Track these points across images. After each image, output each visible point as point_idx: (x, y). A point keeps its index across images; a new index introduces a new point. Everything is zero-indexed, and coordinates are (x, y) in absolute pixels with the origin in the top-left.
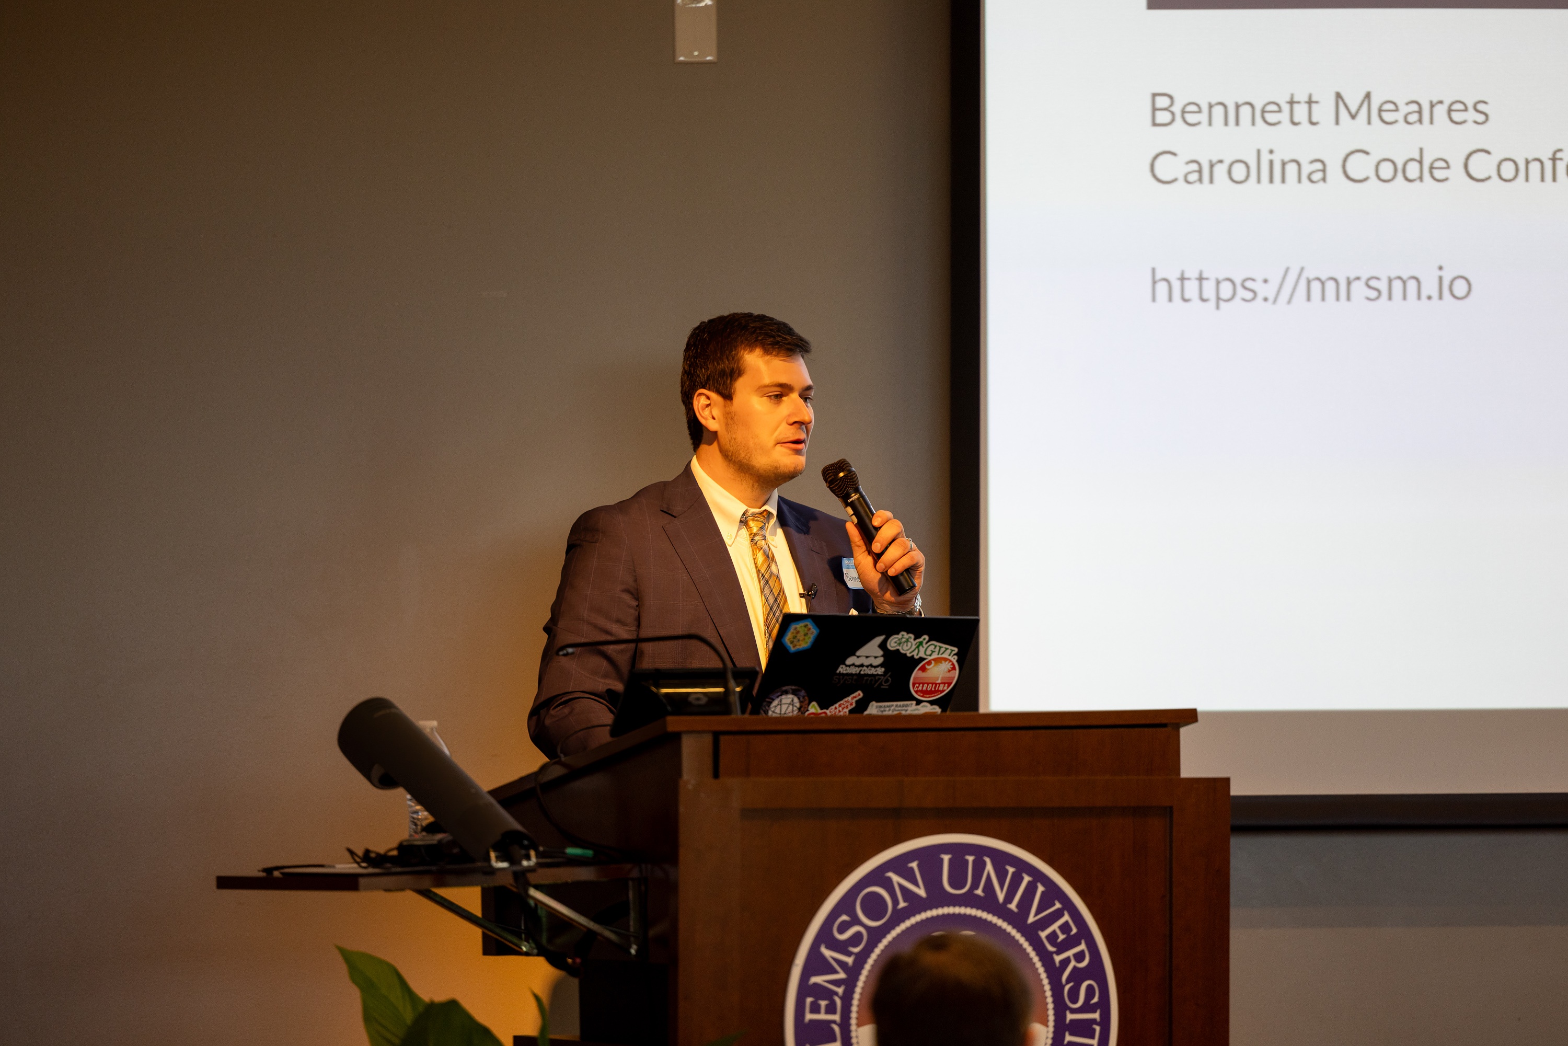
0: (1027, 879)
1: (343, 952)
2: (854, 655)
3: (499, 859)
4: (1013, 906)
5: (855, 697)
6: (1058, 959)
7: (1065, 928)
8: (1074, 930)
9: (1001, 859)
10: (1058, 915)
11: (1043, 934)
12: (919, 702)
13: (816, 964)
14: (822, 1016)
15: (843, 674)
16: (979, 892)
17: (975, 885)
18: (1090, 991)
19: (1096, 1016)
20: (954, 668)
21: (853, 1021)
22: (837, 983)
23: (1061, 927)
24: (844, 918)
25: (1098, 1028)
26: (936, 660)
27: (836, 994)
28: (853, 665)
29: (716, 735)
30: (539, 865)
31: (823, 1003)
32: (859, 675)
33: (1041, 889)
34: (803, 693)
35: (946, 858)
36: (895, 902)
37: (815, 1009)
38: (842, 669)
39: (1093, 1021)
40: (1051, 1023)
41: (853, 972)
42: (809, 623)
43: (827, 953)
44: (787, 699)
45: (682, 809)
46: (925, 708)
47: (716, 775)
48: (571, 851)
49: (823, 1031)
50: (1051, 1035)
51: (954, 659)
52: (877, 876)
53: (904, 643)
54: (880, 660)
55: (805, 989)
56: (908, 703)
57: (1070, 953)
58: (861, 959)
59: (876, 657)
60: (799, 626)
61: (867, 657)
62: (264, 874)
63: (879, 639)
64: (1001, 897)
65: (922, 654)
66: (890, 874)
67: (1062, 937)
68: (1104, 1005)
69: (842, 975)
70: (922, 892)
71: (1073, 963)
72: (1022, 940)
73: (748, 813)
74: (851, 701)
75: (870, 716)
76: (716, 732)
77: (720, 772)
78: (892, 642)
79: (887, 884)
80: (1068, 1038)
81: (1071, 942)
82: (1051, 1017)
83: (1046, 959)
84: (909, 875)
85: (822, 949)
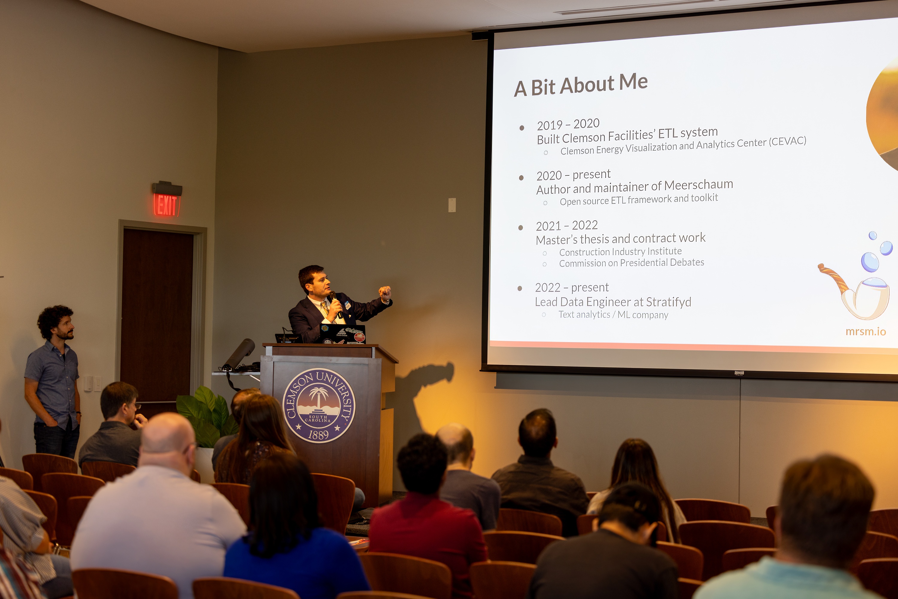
0: (335, 378)
2: (339, 332)
4: (332, 383)
6: (342, 394)
7: (344, 388)
8: (346, 388)
9: (330, 373)
10: (342, 385)
11: (339, 389)
12: (358, 342)
13: (289, 393)
14: (290, 403)
15: (338, 336)
17: (324, 378)
18: (349, 401)
19: (350, 406)
20: (364, 335)
21: (297, 405)
22: (294, 397)
23: (342, 388)
24: (295, 384)
25: (351, 409)
26: (359, 334)
27: (294, 399)
28: (340, 334)
31: (291, 401)
32: (342, 336)
33: (338, 380)
34: (331, 340)
35: (318, 373)
36: (306, 381)
37: (289, 402)
39: (350, 407)
40: (340, 407)
41: (297, 395)
42: (326, 326)
43: (292, 391)
44: (328, 341)
45: (262, 361)
49: (290, 406)
50: (340, 410)
51: (363, 333)
52: (302, 376)
53: (350, 331)
55: (286, 398)
57: (345, 393)
58: (299, 392)
59: (345, 333)
60: (324, 326)
61: (342, 333)
64: (329, 381)
65: (355, 332)
66: (305, 376)
67: (343, 390)
68: (352, 404)
69: (295, 395)
70: (312, 380)
71: (345, 395)
72: (334, 390)
75: (349, 345)
76: (273, 346)
77: (273, 354)
78: (347, 330)
79: (305, 378)
80: (344, 410)
81: (345, 391)
82: (340, 406)
83: (339, 394)
84: (310, 376)
85: (290, 390)
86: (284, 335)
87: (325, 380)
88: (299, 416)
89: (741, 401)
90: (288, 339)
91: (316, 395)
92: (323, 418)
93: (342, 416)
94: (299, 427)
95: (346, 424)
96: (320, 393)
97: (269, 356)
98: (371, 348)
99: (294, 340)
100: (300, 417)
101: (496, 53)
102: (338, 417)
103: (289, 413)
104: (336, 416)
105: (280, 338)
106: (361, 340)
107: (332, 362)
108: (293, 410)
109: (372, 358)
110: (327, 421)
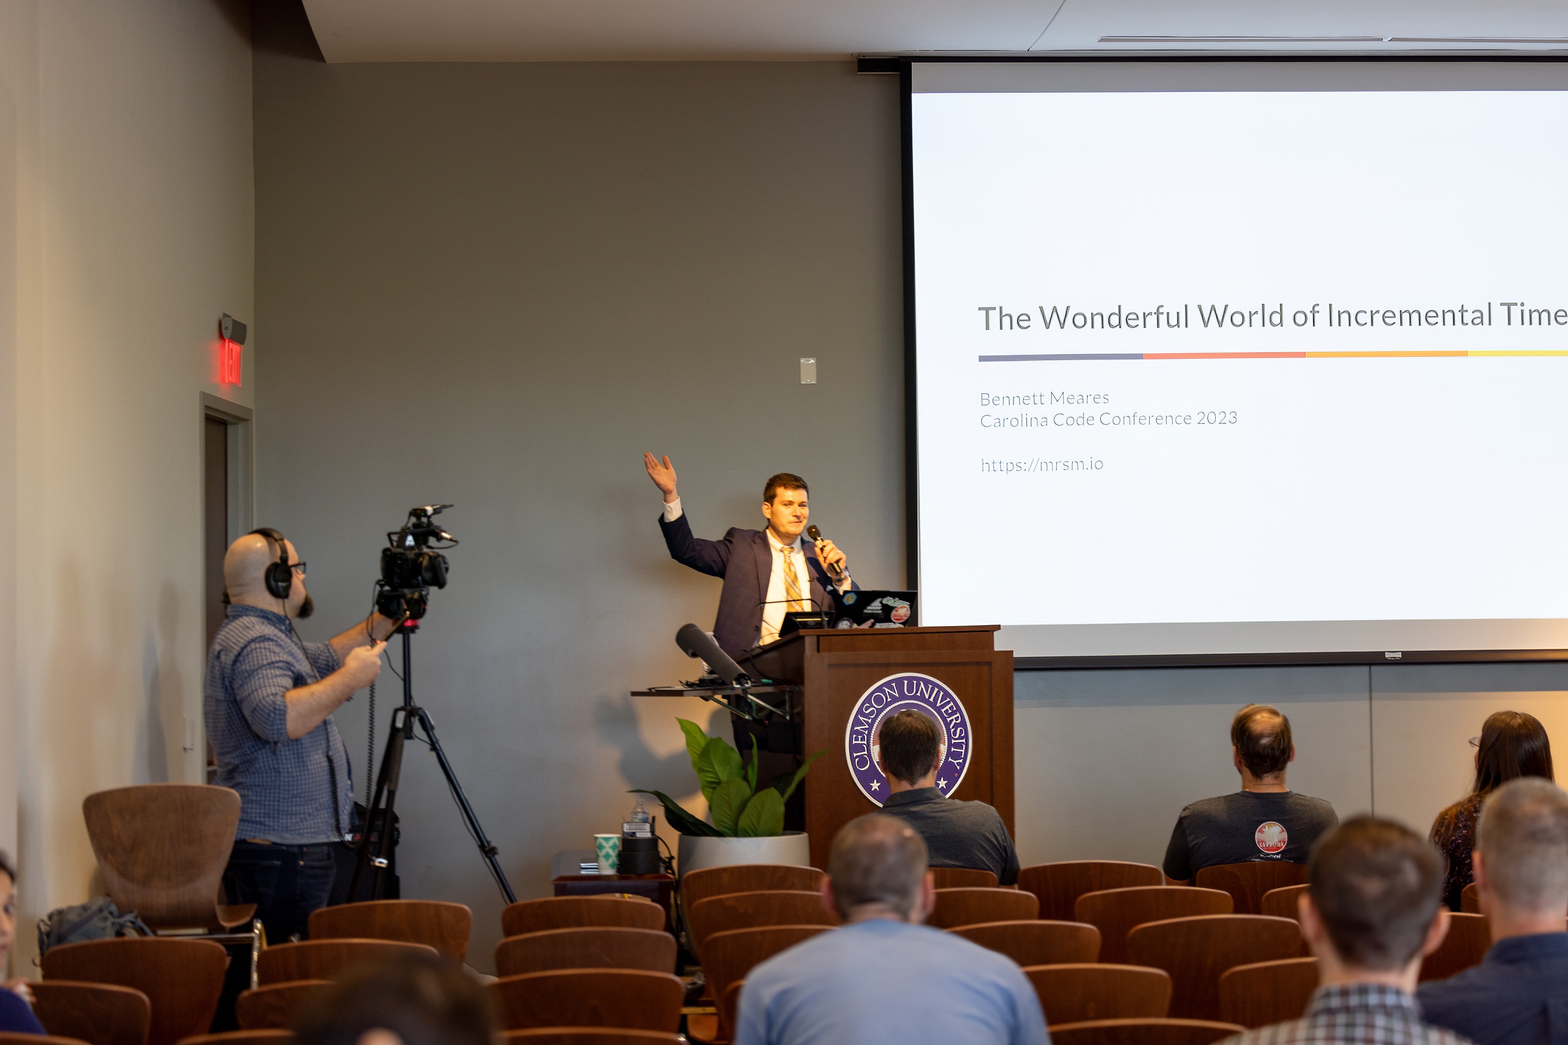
0: (936, 690)
1: (677, 719)
2: (870, 605)
3: (737, 684)
4: (931, 700)
5: (871, 621)
6: (949, 720)
7: (951, 708)
8: (955, 709)
9: (927, 682)
10: (949, 702)
11: (943, 710)
12: (895, 623)
13: (857, 722)
14: (860, 742)
15: (866, 613)
16: (918, 694)
17: (917, 692)
18: (961, 732)
19: (964, 741)
20: (908, 611)
21: (871, 744)
22: (865, 729)
23: (950, 708)
24: (867, 704)
25: (964, 746)
26: (901, 607)
27: (865, 733)
28: (870, 609)
29: (818, 636)
30: (752, 686)
31: (860, 737)
32: (873, 613)
33: (942, 693)
34: (851, 620)
35: (906, 682)
36: (887, 699)
37: (857, 739)
38: (866, 611)
39: (962, 743)
40: (946, 744)
41: (871, 725)
42: (853, 594)
43: (861, 718)
44: (845, 623)
45: (806, 665)
46: (898, 626)
47: (818, 651)
48: (764, 681)
49: (859, 748)
50: (946, 748)
51: (908, 607)
52: (879, 689)
53: (889, 601)
54: (880, 608)
55: (853, 732)
56: (890, 623)
57: (953, 717)
58: (874, 720)
59: (878, 607)
60: (849, 594)
61: (875, 607)
62: (648, 691)
63: (879, 600)
64: (927, 697)
65: (896, 605)
66: (885, 688)
67: (950, 711)
68: (966, 737)
69: (867, 727)
70: (897, 695)
71: (954, 721)
72: (934, 712)
73: (831, 666)
74: (869, 623)
75: (877, 629)
77: (821, 650)
78: (885, 601)
79: (884, 692)
80: (953, 749)
81: (954, 713)
82: (946, 742)
83: (944, 719)
84: (892, 688)
85: (859, 716)
88: (876, 764)
89: (1373, 702)
93: (950, 759)
94: (876, 786)
95: (956, 775)
100: (878, 767)
101: (919, 101)
102: (942, 762)
103: (857, 760)
104: (940, 760)
106: (900, 619)
108: (865, 754)
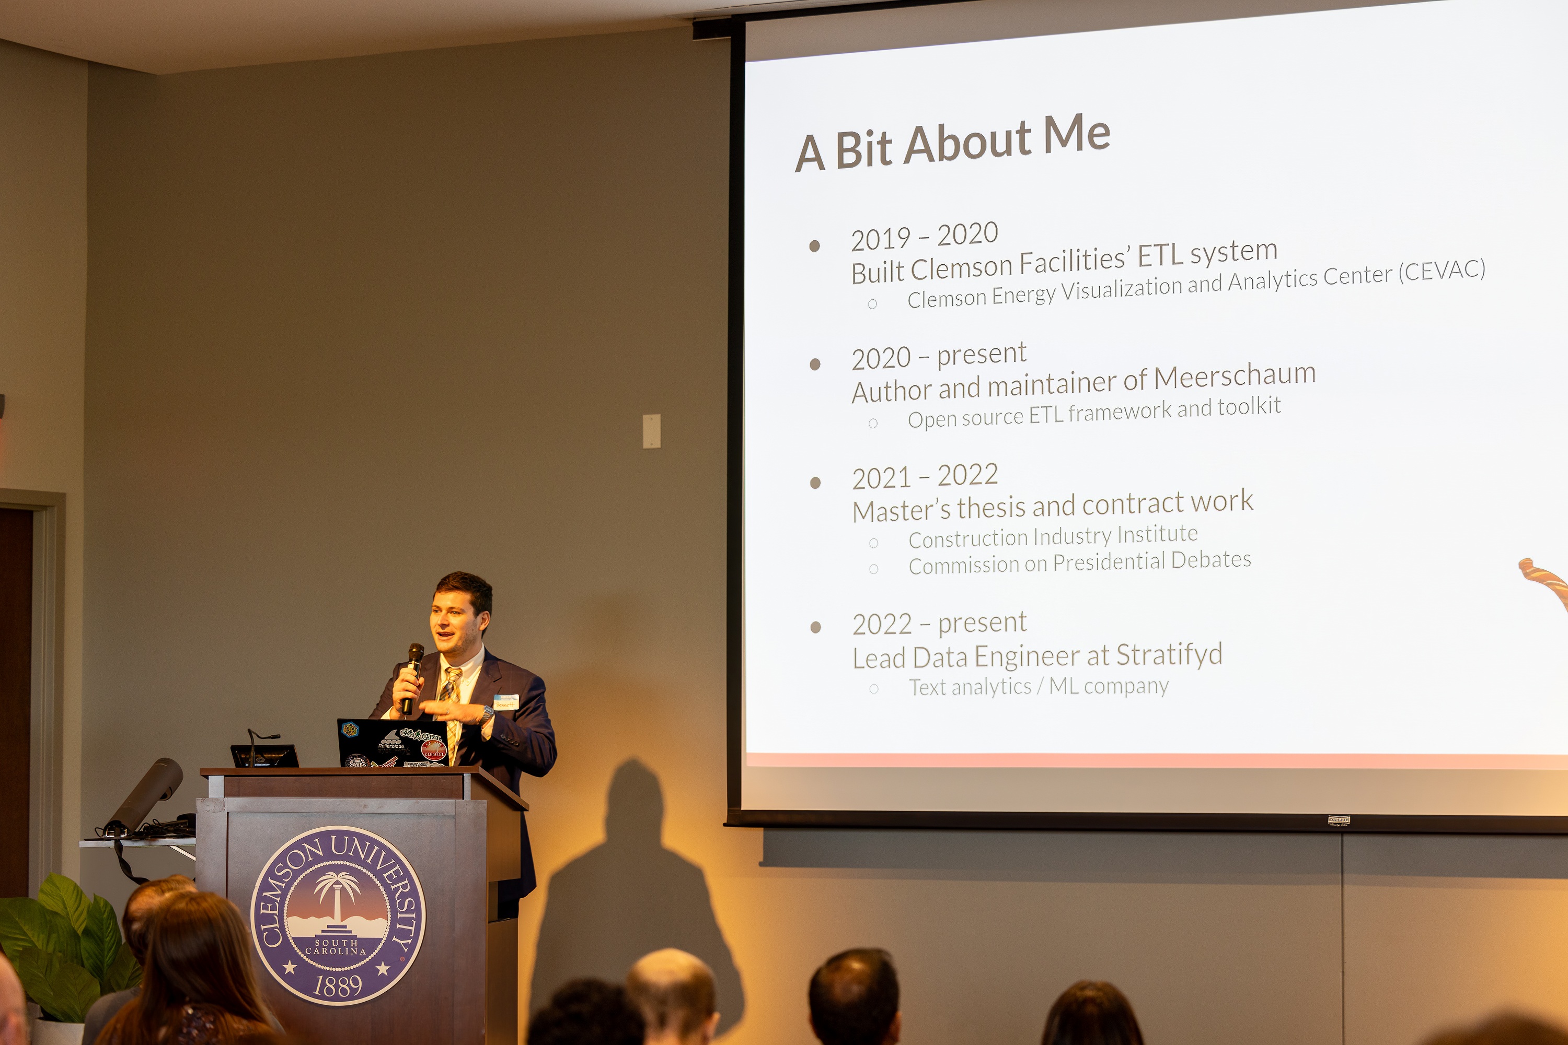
0: (376, 848)
2: (384, 739)
4: (369, 861)
5: (395, 759)
6: (393, 887)
7: (397, 872)
8: (402, 874)
9: (363, 838)
10: (393, 866)
11: (385, 875)
12: (430, 762)
13: (265, 886)
14: (269, 912)
15: (382, 749)
17: (349, 850)
18: (410, 903)
19: (414, 916)
20: (443, 745)
21: (285, 914)
22: (277, 896)
23: (394, 872)
24: (280, 864)
25: (414, 922)
26: (430, 742)
27: (277, 901)
28: (386, 744)
31: (269, 905)
32: (392, 749)
33: (384, 853)
34: (365, 757)
35: (334, 837)
36: (307, 858)
37: (265, 908)
38: (381, 746)
39: (413, 918)
40: (389, 919)
41: (285, 891)
42: (351, 723)
43: (272, 881)
44: (357, 760)
49: (269, 919)
50: (389, 924)
51: (440, 741)
52: (298, 845)
53: (412, 734)
54: (400, 741)
55: (260, 898)
56: (425, 762)
57: (400, 884)
58: (289, 885)
59: (396, 740)
60: (348, 725)
61: (392, 740)
63: (395, 732)
64: (363, 857)
65: (421, 739)
66: (304, 844)
67: (395, 877)
68: (418, 910)
69: (279, 892)
70: (321, 854)
71: (401, 889)
72: (373, 877)
74: (392, 763)
75: (408, 768)
76: (226, 776)
77: (227, 794)
78: (403, 733)
79: (304, 850)
80: (398, 926)
81: (400, 879)
82: (389, 916)
83: (387, 887)
84: (314, 846)
85: (269, 879)
86: (253, 749)
87: (351, 854)
88: (291, 941)
89: (1345, 886)
90: (263, 756)
91: (332, 890)
92: (348, 944)
93: (394, 939)
94: (290, 968)
95: (403, 959)
96: (341, 886)
97: (217, 799)
98: (462, 774)
99: (277, 759)
100: (293, 944)
101: (752, 69)
102: (383, 942)
103: (265, 934)
104: (382, 939)
105: (243, 756)
106: (437, 757)
107: (368, 810)
108: (276, 928)
109: (463, 799)
110: (359, 952)
